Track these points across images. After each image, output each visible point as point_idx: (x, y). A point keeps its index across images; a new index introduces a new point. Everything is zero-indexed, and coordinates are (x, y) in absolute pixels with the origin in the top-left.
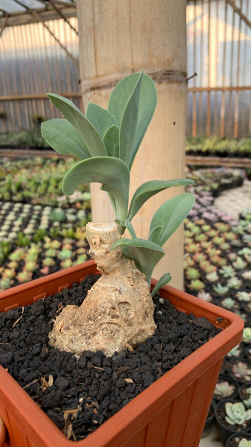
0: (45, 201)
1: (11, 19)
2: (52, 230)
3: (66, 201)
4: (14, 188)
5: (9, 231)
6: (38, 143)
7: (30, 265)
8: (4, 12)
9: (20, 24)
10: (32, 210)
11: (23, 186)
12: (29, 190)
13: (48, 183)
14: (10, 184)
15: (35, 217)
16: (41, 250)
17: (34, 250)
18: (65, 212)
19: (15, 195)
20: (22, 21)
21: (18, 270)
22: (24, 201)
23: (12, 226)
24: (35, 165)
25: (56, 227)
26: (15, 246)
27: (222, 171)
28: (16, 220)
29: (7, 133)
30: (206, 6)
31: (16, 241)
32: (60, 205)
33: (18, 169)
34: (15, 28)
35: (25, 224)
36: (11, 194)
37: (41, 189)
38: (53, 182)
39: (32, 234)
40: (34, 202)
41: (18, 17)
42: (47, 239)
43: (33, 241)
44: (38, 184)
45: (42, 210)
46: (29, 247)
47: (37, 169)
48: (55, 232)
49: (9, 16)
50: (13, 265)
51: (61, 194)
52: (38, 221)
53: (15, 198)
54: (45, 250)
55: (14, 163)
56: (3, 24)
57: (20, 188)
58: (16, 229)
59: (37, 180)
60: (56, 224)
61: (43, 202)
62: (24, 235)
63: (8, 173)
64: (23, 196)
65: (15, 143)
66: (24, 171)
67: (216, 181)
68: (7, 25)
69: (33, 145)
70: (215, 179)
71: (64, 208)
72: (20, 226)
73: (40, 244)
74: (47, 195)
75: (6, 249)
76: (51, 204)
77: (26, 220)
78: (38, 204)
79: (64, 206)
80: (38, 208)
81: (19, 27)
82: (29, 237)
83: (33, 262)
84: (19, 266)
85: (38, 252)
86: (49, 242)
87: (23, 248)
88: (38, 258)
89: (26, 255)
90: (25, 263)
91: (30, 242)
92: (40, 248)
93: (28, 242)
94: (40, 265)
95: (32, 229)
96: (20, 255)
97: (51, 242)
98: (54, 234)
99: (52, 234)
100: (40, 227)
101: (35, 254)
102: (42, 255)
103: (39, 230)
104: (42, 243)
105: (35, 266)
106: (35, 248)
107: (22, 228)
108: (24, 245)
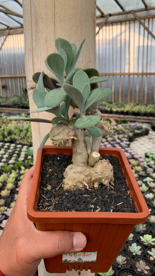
0: (25, 142)
1: (12, 31)
2: (26, 161)
4: (6, 133)
6: (24, 104)
7: (10, 186)
8: (8, 27)
9: (17, 34)
10: (15, 147)
11: (12, 131)
12: (15, 134)
13: (27, 130)
14: (4, 130)
15: (17, 152)
16: (18, 175)
17: (13, 175)
19: (6, 137)
20: (18, 32)
22: (12, 142)
23: (2, 158)
25: (29, 159)
26: (2, 172)
27: (136, 125)
28: (5, 154)
29: (6, 98)
31: (3, 168)
34: (14, 36)
35: (10, 158)
36: (4, 137)
37: (22, 134)
38: (30, 130)
39: (14, 164)
40: (18, 142)
41: (16, 30)
42: (23, 168)
44: (21, 131)
45: (22, 148)
46: (11, 173)
48: (28, 162)
49: (11, 29)
52: (19, 155)
53: (6, 140)
54: (20, 175)
56: (7, 34)
57: (10, 133)
58: (4, 160)
59: (21, 128)
60: (29, 157)
61: (23, 143)
62: (8, 164)
63: (4, 123)
64: (11, 138)
65: (10, 104)
66: (14, 122)
67: (131, 132)
68: (9, 34)
69: (21, 105)
70: (130, 130)
72: (7, 158)
73: (17, 171)
74: (26, 137)
76: (28, 144)
77: (11, 154)
78: (20, 144)
80: (19, 146)
81: (16, 35)
82: (12, 166)
83: (12, 183)
84: (3, 186)
85: (15, 177)
86: (23, 170)
87: (6, 173)
88: (16, 180)
89: (8, 178)
90: (7, 184)
91: (12, 169)
92: (17, 174)
93: (10, 169)
94: (16, 186)
95: (14, 160)
96: (4, 178)
97: (25, 170)
98: (27, 164)
99: (26, 165)
100: (19, 160)
101: (13, 178)
102: (18, 178)
103: (18, 161)
104: (19, 170)
105: (13, 186)
106: (15, 173)
107: (8, 160)
108: (8, 171)
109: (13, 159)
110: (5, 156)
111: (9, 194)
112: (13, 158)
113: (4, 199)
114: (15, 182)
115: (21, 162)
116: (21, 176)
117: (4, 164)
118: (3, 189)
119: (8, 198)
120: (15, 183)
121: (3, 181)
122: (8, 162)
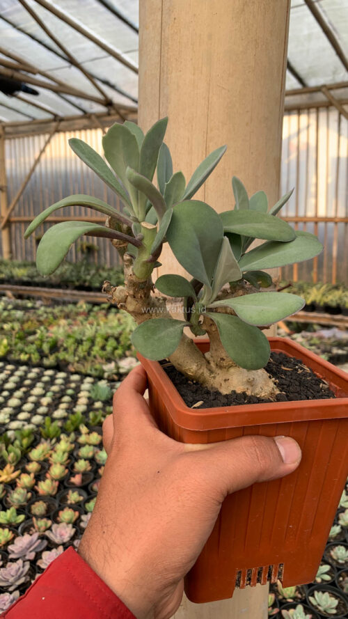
0: (87, 368)
1: (63, 124)
2: (91, 415)
3: (115, 371)
4: (46, 347)
5: (33, 412)
6: (85, 281)
7: (57, 470)
8: (56, 116)
9: (75, 131)
10: (67, 380)
11: (60, 343)
12: (66, 349)
13: (93, 341)
14: (42, 341)
15: (70, 392)
16: (73, 446)
17: (64, 445)
18: (112, 387)
19: (47, 357)
20: (77, 126)
21: (40, 477)
22: (58, 367)
23: (37, 404)
24: (78, 314)
25: (97, 410)
26: (38, 437)
27: (334, 336)
28: (44, 395)
30: (313, 116)
31: (41, 429)
32: (106, 375)
33: (55, 318)
35: (54, 405)
36: (43, 355)
37: (82, 350)
38: (99, 341)
39: (64, 419)
40: (71, 368)
41: (71, 122)
42: (84, 429)
43: (64, 430)
44: (79, 342)
45: (81, 382)
46: (58, 440)
47: (80, 318)
48: (96, 417)
49: (62, 120)
50: (33, 467)
51: (109, 360)
52: (75, 399)
53: (46, 362)
54: (79, 445)
55: (49, 310)
56: (52, 129)
57: (55, 348)
58: (42, 410)
59: (79, 337)
60: (98, 405)
61: (83, 371)
62: (53, 420)
63: (41, 323)
64: (57, 359)
65: (55, 280)
66: (63, 322)
67: (324, 352)
68: (57, 131)
69: (77, 284)
70: (322, 347)
71: (111, 380)
72: (49, 405)
73: (73, 435)
74: (90, 358)
75: (25, 442)
76: (93, 373)
77: (58, 395)
78: (76, 373)
79: (111, 378)
80: (75, 377)
81: (73, 134)
82: (59, 424)
83: (61, 464)
84: (41, 470)
85: (68, 449)
86: (86, 434)
87: (49, 441)
88: (69, 458)
89: (52, 452)
90: (50, 465)
91: (60, 432)
92: (71, 443)
93: (57, 432)
94: (69, 471)
95: (64, 411)
96: (43, 452)
97: (89, 434)
98: (93, 421)
99: (91, 422)
100: (75, 410)
101: (64, 453)
102: (75, 454)
103: (73, 413)
104: (75, 434)
105: (63, 472)
106: (67, 442)
107: (51, 409)
108: (51, 436)
109: (63, 409)
110: (45, 401)
111: (56, 489)
112: (63, 406)
113: (45, 502)
114: (69, 461)
115: (80, 415)
116: (80, 447)
117: (44, 419)
118: (42, 478)
119: (53, 499)
120: (68, 464)
121: (42, 459)
122: (52, 413)
